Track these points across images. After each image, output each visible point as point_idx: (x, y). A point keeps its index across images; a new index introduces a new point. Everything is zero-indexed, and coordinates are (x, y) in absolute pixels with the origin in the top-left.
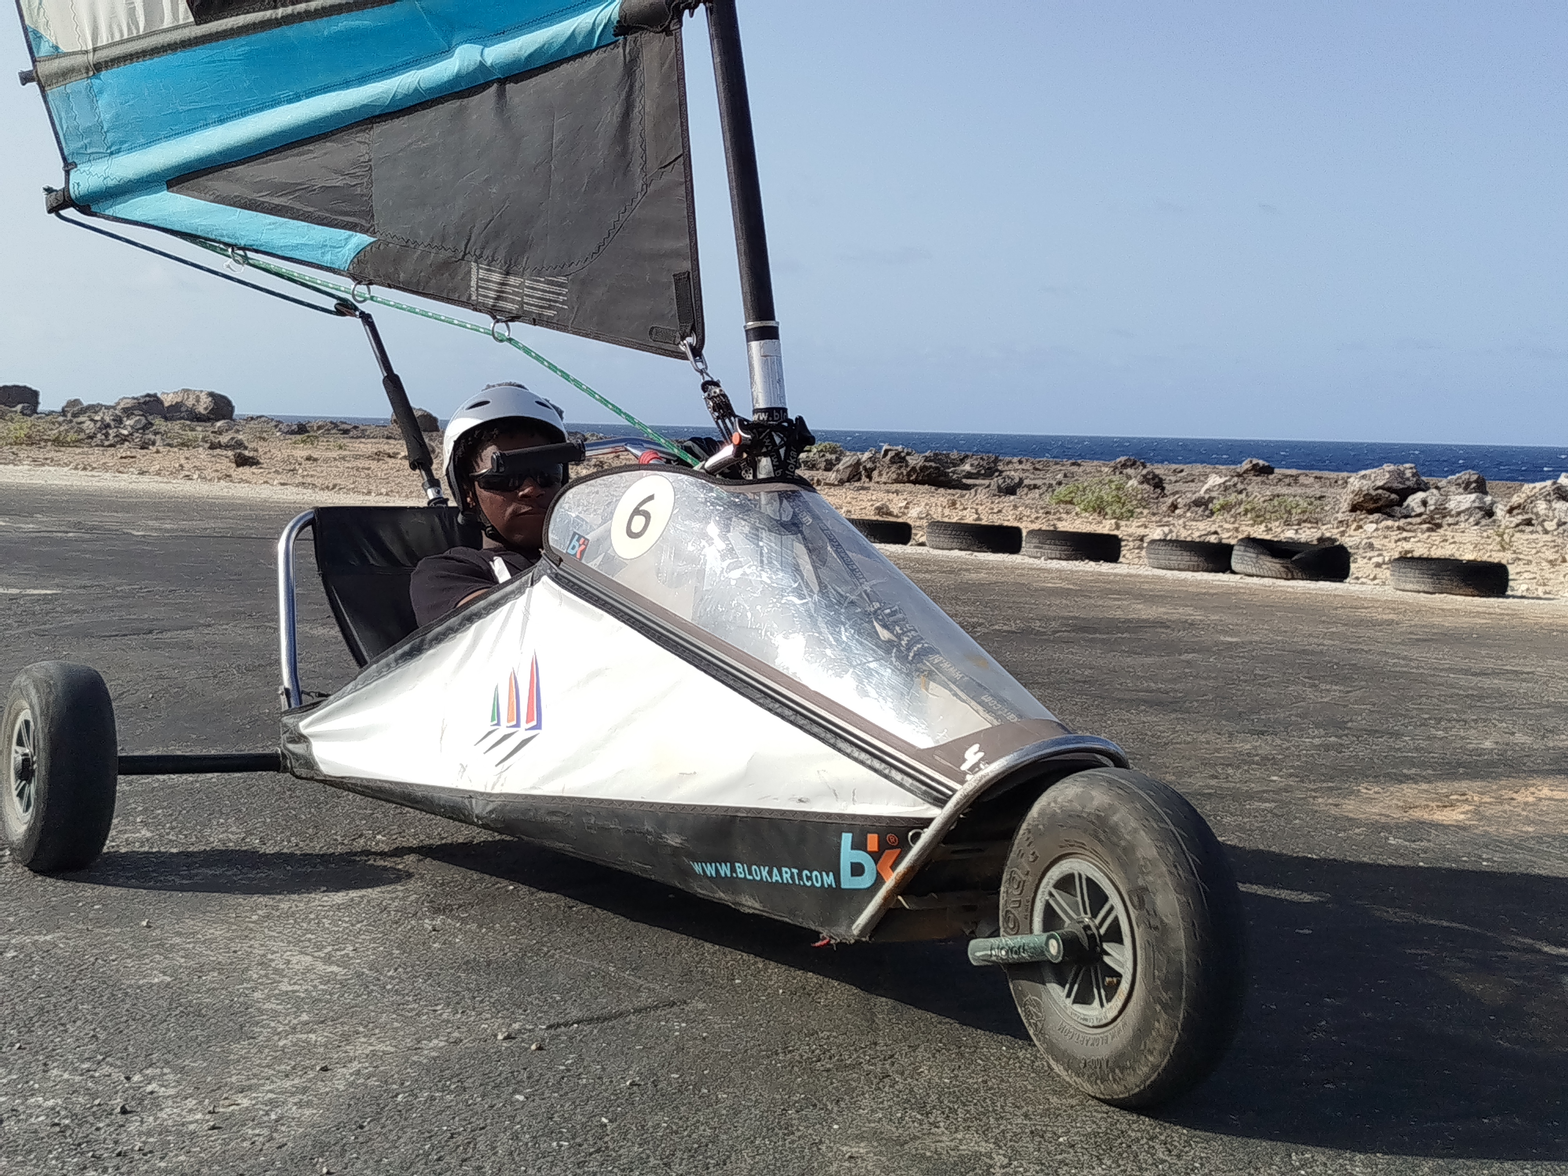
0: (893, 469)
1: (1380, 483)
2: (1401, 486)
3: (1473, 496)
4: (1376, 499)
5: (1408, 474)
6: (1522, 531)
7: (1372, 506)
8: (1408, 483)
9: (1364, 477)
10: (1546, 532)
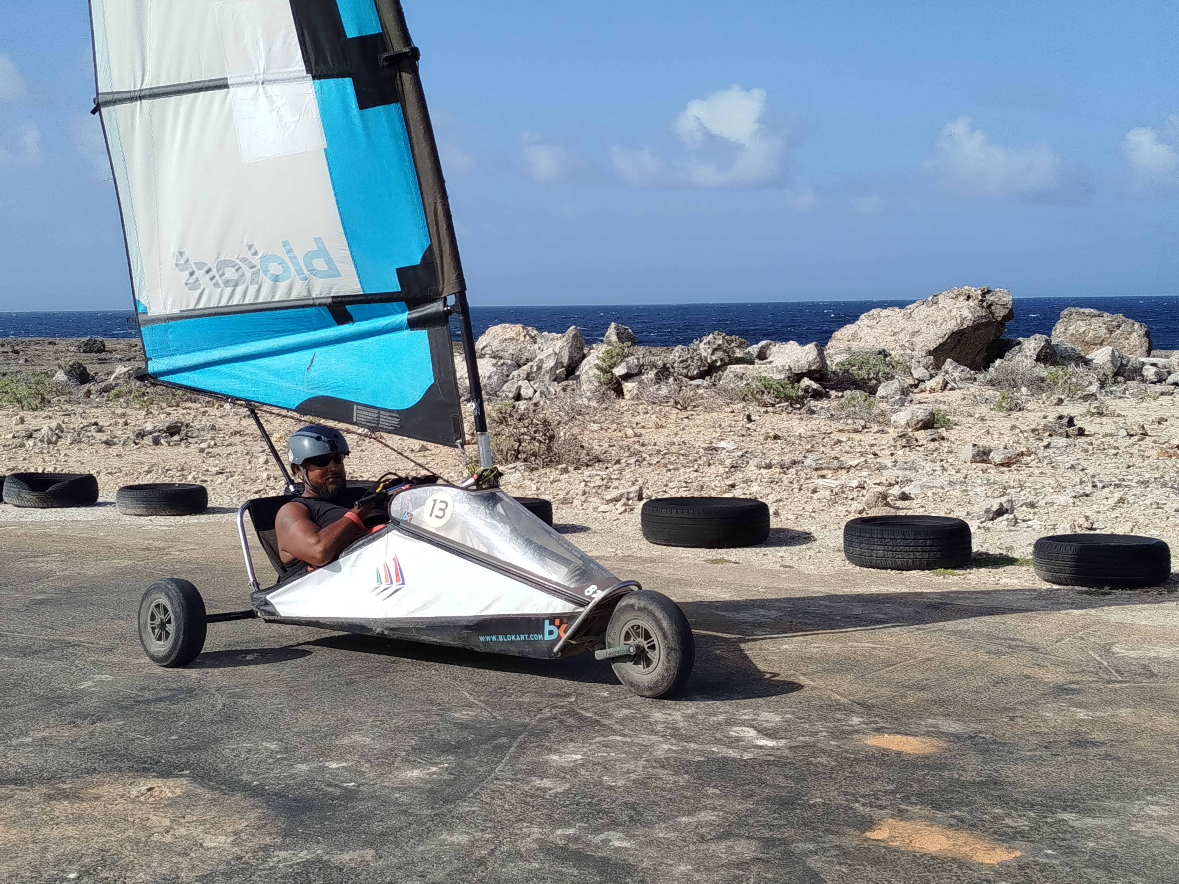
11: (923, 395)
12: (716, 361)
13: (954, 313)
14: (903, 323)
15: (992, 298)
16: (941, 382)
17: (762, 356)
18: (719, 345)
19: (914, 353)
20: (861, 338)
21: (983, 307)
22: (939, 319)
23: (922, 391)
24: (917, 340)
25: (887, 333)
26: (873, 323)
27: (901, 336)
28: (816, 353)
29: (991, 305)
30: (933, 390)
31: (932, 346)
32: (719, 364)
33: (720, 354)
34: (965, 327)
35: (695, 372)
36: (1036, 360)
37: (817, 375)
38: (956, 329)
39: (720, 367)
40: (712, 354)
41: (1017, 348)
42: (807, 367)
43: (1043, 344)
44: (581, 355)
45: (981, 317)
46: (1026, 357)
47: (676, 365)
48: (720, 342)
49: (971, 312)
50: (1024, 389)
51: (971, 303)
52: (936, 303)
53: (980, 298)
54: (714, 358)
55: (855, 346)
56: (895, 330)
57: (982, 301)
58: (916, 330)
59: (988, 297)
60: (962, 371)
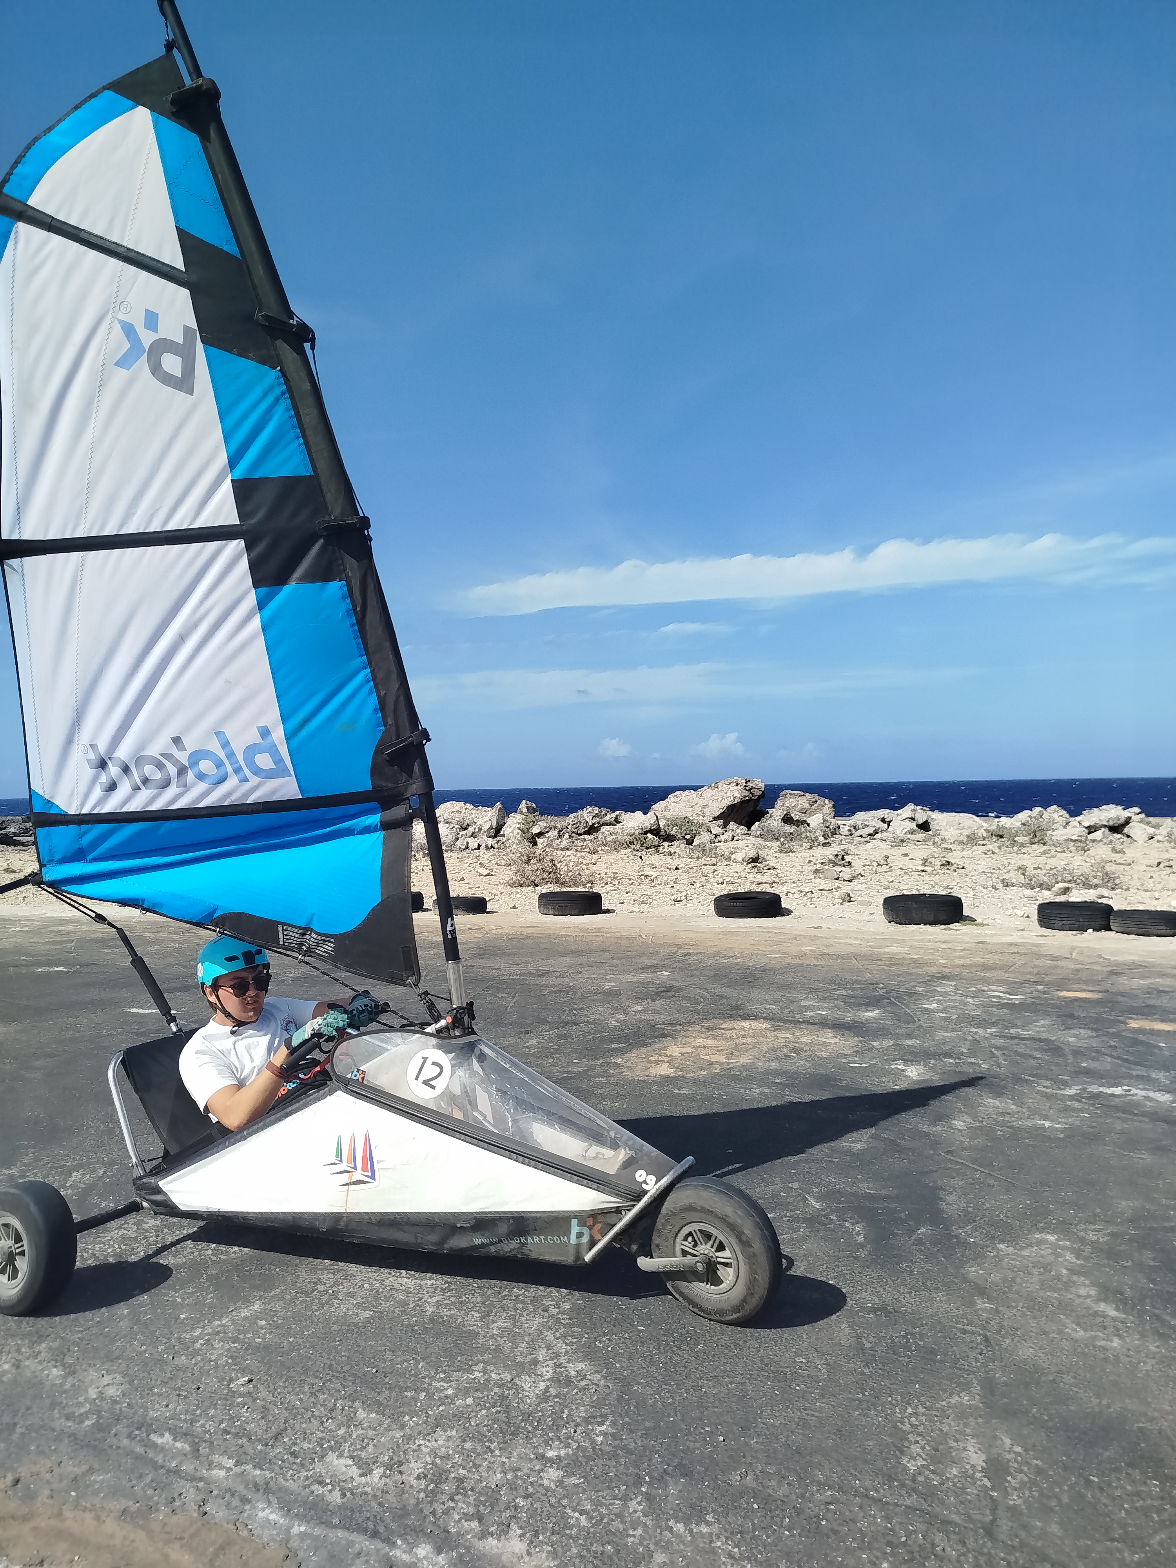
12: (594, 824)
13: (729, 794)
14: (697, 800)
15: (751, 785)
16: (730, 836)
17: (618, 821)
18: (595, 814)
19: (708, 818)
20: (672, 810)
21: (747, 790)
22: (719, 797)
25: (688, 807)
26: (678, 800)
27: (696, 808)
29: (752, 789)
31: (720, 813)
32: (596, 826)
33: (596, 819)
34: (736, 802)
36: (782, 823)
37: (655, 832)
38: (731, 803)
40: (592, 819)
41: (768, 814)
42: (649, 827)
44: (505, 821)
45: (746, 796)
46: (775, 820)
47: (569, 827)
49: (740, 793)
50: (783, 840)
51: (739, 787)
52: (717, 787)
53: (745, 784)
55: (669, 814)
56: (693, 805)
58: (706, 804)
60: (741, 828)
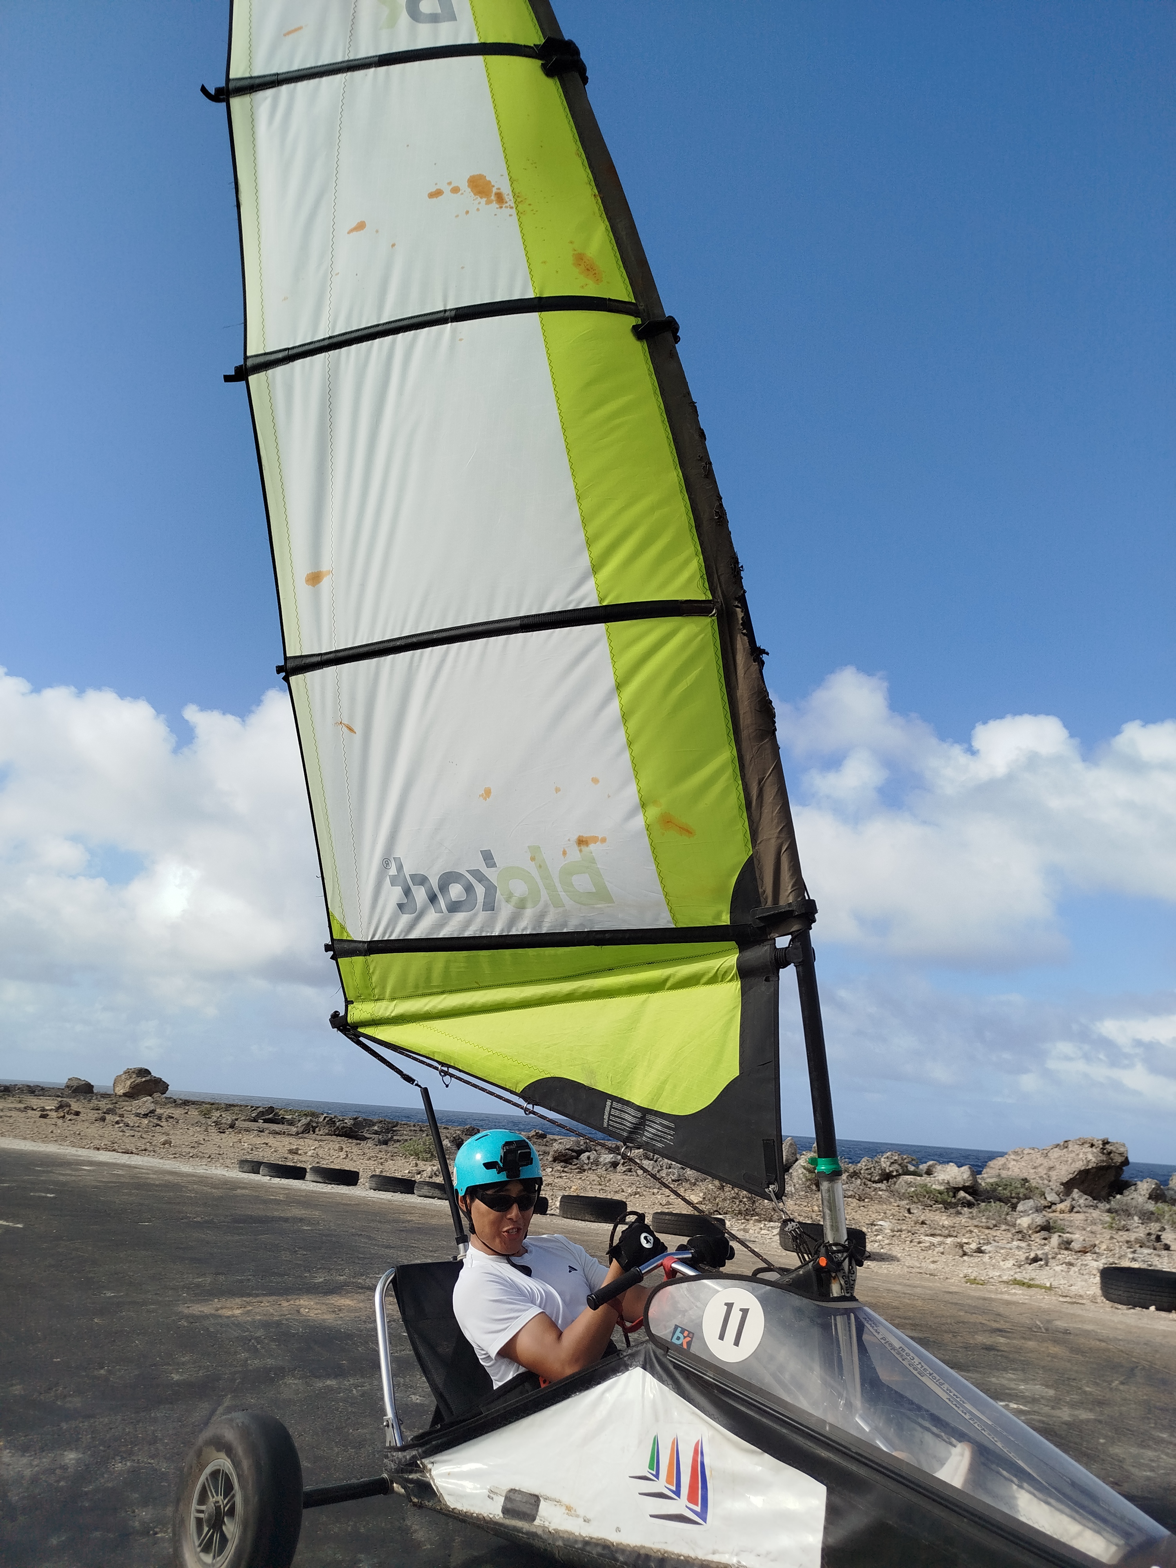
0: (326, 1128)
1: (568, 1147)
2: (578, 1149)
3: (612, 1156)
4: (565, 1155)
5: (582, 1143)
6: (627, 1175)
7: (564, 1158)
8: (582, 1147)
9: (560, 1143)
10: (638, 1176)
11: (1054, 1214)
12: (892, 1171)
13: (1081, 1156)
14: (1040, 1160)
15: (1111, 1148)
16: (1069, 1205)
17: (929, 1173)
18: (895, 1160)
19: (1051, 1183)
20: (1009, 1168)
21: (1103, 1153)
22: (1069, 1159)
23: (1054, 1211)
24: (1053, 1174)
25: (1029, 1166)
26: (1018, 1158)
27: (1040, 1170)
28: (969, 1173)
29: (1109, 1153)
30: (1062, 1212)
31: (1065, 1180)
32: (895, 1174)
33: (896, 1166)
34: (1090, 1167)
35: (877, 1178)
36: (1149, 1199)
37: (971, 1190)
38: (1083, 1168)
39: (895, 1176)
40: (890, 1166)
41: (1133, 1188)
42: (962, 1183)
43: (1153, 1186)
44: (794, 1159)
45: (1103, 1161)
46: (1141, 1195)
47: (862, 1172)
48: (896, 1158)
49: (1095, 1157)
50: (1136, 1218)
52: (1066, 1147)
53: (1101, 1146)
54: (891, 1169)
55: (1004, 1174)
56: (1035, 1165)
57: (1103, 1149)
58: (1051, 1166)
59: (1107, 1146)
60: (1086, 1199)
